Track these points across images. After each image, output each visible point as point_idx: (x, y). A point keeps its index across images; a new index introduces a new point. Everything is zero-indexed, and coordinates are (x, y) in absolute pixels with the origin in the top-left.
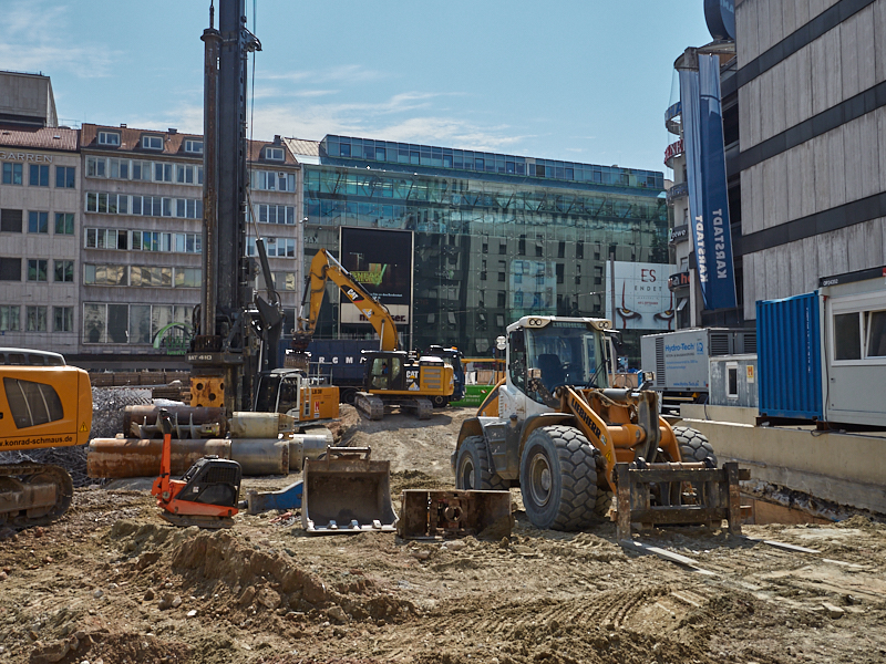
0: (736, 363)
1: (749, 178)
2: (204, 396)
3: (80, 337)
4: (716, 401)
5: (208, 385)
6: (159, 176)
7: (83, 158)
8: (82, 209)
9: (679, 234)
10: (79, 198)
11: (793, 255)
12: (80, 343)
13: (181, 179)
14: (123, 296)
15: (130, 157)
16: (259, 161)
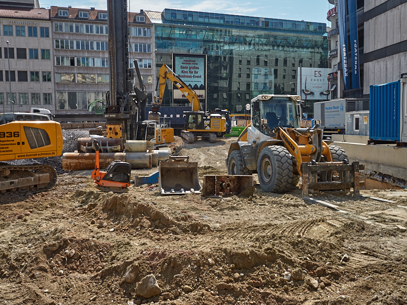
0: (359, 115)
1: (368, 26)
2: (113, 133)
3: (56, 107)
4: (349, 133)
5: (114, 128)
6: (87, 31)
7: (52, 23)
8: (53, 47)
9: (333, 53)
10: (51, 42)
11: (388, 63)
12: (56, 110)
13: (98, 32)
14: (74, 88)
15: (74, 22)
16: (134, 23)
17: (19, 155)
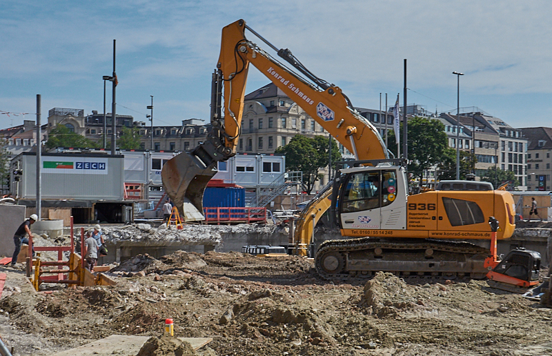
17: (433, 232)
